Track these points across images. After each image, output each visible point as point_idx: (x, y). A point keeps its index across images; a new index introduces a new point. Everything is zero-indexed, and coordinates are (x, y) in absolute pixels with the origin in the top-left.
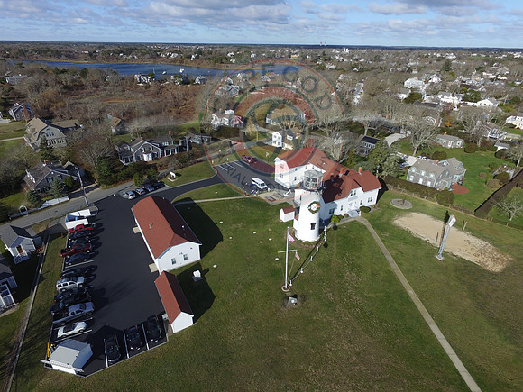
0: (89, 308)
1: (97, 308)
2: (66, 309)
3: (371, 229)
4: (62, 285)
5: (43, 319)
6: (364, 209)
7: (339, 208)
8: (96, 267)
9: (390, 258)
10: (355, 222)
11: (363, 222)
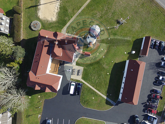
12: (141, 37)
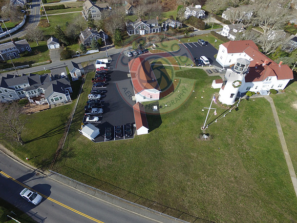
0: (101, 111)
1: (104, 112)
2: (91, 109)
3: (273, 106)
4: (91, 97)
5: (81, 111)
6: (273, 92)
7: (254, 87)
8: (107, 91)
9: (279, 128)
10: (263, 99)
11: (269, 100)
12: (153, 131)
